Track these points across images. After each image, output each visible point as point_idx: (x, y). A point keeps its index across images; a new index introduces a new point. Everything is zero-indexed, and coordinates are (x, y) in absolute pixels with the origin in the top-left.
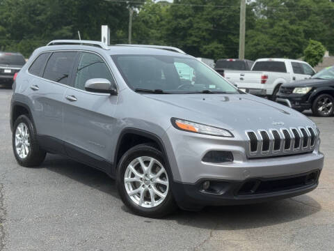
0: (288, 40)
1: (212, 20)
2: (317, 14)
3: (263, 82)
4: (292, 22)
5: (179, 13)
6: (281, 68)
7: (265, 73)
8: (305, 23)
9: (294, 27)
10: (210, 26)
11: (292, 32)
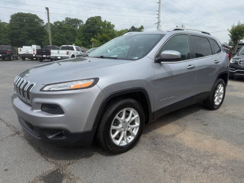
0: (60, 39)
1: (29, 31)
2: (69, 31)
3: (67, 54)
4: (61, 34)
5: (13, 27)
6: (72, 49)
7: (68, 51)
8: (65, 34)
9: (62, 35)
10: (28, 33)
11: (61, 37)
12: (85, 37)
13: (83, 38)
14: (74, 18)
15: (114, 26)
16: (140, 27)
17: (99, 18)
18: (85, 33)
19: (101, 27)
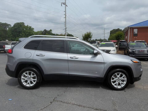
12: (13, 35)
13: (12, 36)
14: (4, 23)
15: (33, 29)
16: (50, 30)
17: (23, 23)
18: (13, 33)
19: (25, 29)
